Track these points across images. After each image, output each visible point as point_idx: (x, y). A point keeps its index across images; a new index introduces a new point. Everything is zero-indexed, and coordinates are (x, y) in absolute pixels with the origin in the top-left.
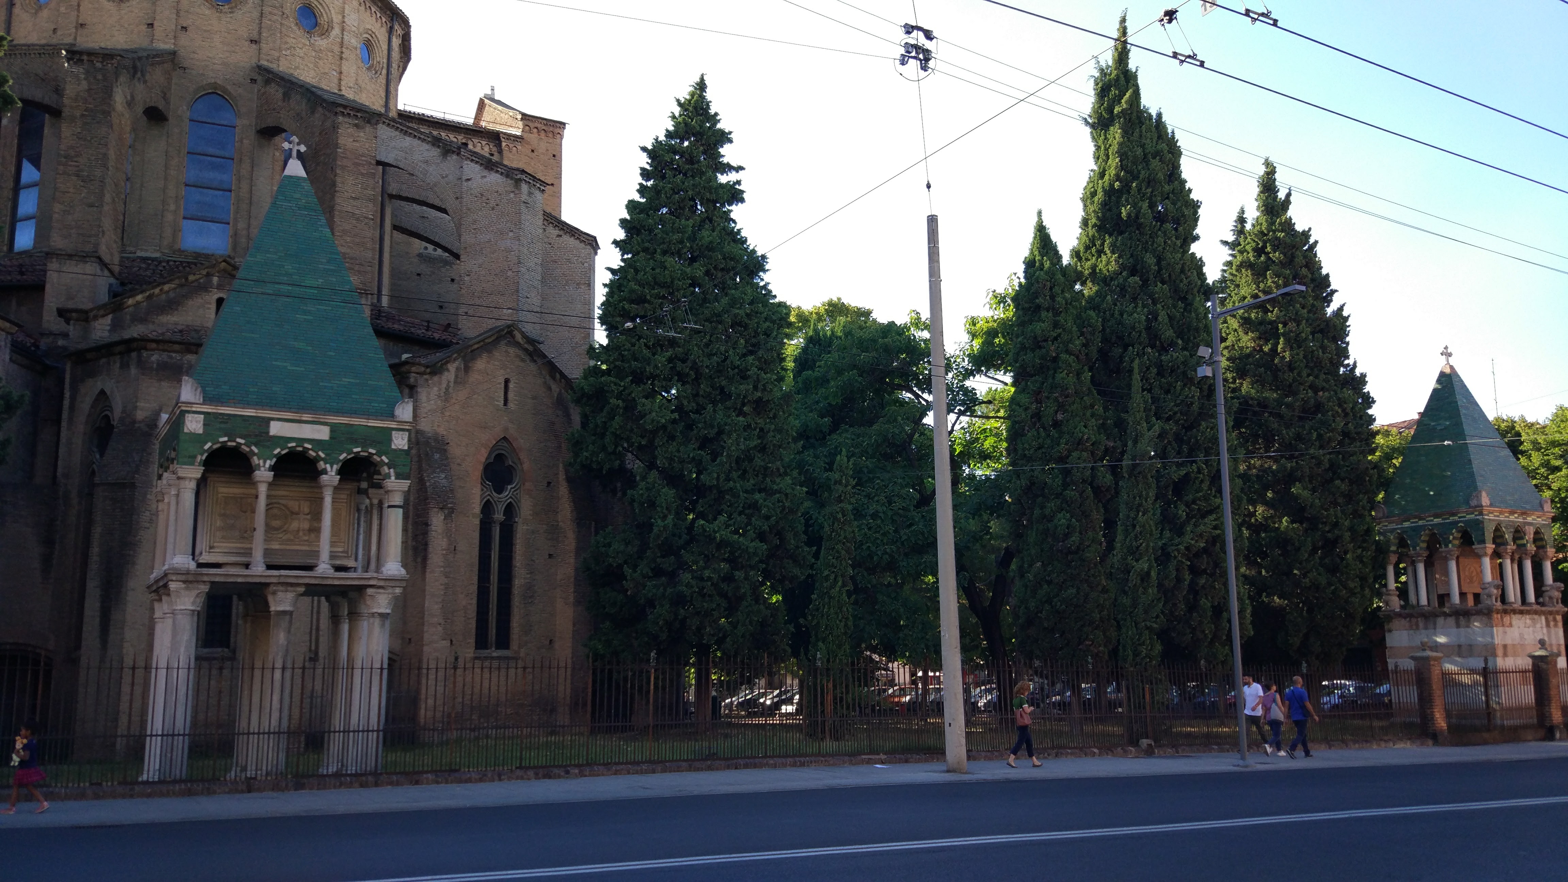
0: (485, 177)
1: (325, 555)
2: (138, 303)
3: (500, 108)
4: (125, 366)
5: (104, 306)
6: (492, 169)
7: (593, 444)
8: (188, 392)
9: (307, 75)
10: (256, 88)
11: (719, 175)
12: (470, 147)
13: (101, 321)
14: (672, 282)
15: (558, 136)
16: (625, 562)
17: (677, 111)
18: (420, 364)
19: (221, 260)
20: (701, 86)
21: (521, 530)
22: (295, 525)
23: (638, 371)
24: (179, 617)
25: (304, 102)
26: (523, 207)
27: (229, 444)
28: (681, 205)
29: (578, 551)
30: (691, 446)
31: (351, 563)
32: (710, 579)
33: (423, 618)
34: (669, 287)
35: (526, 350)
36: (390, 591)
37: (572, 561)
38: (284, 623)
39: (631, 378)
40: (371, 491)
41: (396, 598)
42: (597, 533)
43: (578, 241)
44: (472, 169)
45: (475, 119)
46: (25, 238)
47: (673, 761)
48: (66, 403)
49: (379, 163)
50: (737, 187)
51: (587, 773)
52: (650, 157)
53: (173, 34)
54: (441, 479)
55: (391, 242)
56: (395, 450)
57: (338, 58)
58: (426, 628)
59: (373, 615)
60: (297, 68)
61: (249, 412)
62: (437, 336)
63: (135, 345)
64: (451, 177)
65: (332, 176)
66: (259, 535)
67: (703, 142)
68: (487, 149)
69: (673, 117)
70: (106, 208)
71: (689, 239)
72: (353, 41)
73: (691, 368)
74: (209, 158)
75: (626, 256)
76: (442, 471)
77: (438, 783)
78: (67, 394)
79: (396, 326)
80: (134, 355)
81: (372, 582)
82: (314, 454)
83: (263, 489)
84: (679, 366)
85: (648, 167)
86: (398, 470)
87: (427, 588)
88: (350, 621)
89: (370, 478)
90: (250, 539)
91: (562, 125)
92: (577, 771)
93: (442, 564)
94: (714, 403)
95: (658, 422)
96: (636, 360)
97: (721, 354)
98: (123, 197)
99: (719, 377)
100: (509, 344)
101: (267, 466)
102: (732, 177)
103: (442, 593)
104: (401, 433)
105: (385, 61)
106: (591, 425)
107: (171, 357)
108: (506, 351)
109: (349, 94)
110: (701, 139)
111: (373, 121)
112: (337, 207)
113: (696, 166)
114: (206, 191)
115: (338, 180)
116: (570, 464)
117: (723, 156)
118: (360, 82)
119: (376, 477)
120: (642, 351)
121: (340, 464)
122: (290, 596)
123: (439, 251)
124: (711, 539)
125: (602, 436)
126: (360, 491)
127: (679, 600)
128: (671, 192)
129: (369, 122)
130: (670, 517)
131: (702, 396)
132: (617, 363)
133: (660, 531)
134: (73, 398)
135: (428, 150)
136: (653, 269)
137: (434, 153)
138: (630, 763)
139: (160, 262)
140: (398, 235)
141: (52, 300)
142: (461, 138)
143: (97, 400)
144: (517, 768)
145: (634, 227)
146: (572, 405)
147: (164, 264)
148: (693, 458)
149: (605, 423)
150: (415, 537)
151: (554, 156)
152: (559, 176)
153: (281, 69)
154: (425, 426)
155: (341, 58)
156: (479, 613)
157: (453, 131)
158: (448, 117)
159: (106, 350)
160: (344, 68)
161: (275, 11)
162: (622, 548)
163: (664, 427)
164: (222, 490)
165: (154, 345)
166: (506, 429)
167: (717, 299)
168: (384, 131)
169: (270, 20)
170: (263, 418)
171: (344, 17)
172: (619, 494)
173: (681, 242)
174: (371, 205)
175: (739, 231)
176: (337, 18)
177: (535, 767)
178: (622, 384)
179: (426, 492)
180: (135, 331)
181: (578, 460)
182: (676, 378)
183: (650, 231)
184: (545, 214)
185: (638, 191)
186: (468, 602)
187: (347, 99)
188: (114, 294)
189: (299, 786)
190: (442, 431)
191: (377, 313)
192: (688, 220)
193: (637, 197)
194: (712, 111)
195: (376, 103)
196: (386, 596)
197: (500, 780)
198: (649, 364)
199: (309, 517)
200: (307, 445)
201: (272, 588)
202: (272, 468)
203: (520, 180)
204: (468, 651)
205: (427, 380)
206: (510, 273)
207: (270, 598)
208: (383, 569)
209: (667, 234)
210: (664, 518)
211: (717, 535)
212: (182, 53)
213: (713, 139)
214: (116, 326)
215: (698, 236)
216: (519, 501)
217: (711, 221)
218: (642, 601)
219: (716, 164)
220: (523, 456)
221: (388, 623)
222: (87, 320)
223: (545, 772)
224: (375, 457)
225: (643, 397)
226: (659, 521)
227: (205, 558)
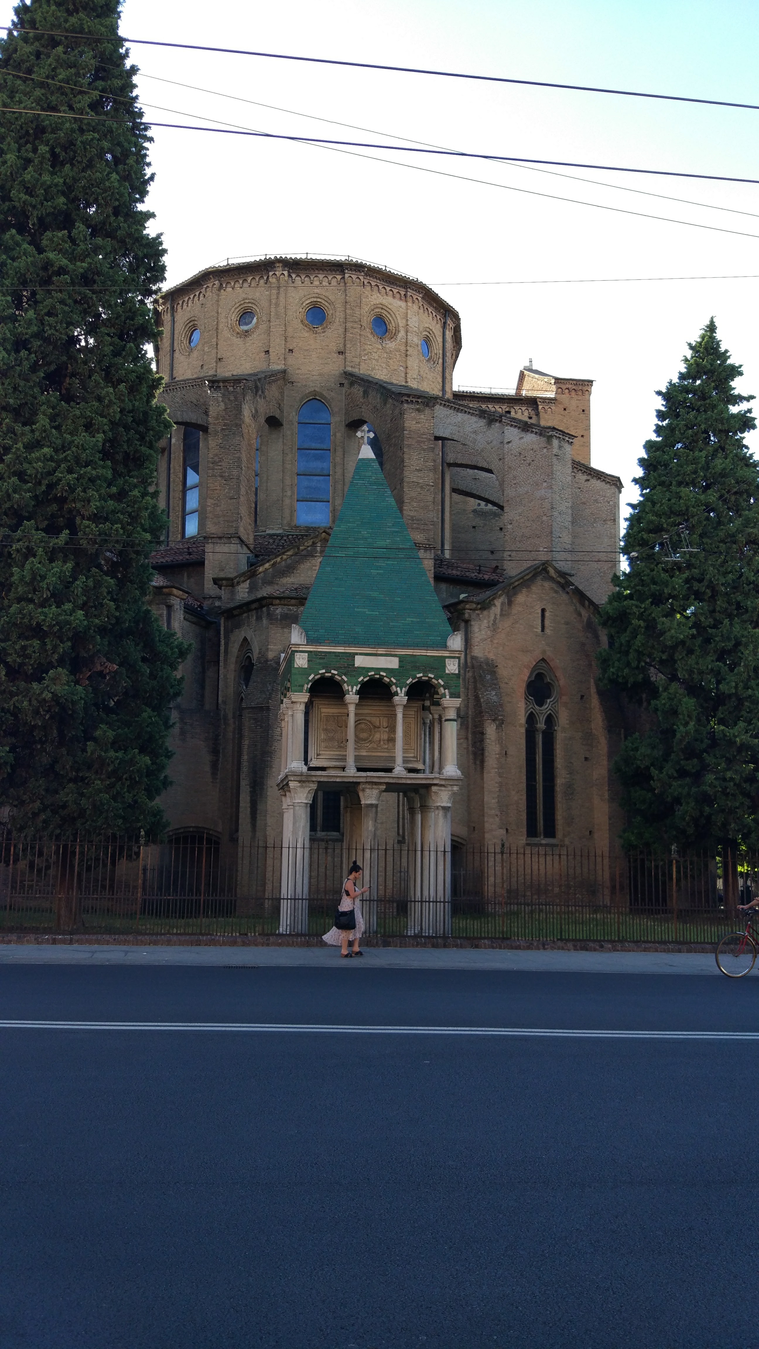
0: (522, 438)
1: (399, 760)
2: (266, 570)
3: (537, 376)
4: (259, 618)
5: (244, 573)
6: (528, 431)
7: (618, 661)
8: (296, 636)
9: (381, 374)
10: (344, 390)
11: (731, 407)
12: (513, 414)
13: (242, 585)
14: (687, 510)
15: (587, 393)
16: (652, 764)
17: (689, 354)
18: (472, 602)
19: (321, 531)
20: (712, 328)
21: (560, 737)
22: (377, 736)
23: (657, 593)
24: (297, 808)
25: (379, 396)
26: (554, 459)
27: (327, 675)
28: (695, 438)
29: (610, 755)
30: (709, 659)
31: (420, 766)
32: (732, 779)
33: (483, 810)
34: (684, 514)
35: (559, 583)
36: (450, 788)
37: (605, 762)
38: (372, 815)
39: (650, 600)
40: (432, 708)
41: (454, 794)
42: (626, 738)
43: (604, 483)
44: (512, 433)
45: (517, 389)
46: (192, 528)
47: (697, 943)
48: (222, 648)
49: (437, 438)
50: (748, 415)
51: (619, 948)
52: (665, 399)
53: (283, 356)
54: (492, 696)
55: (451, 503)
56: (449, 674)
57: (404, 355)
58: (486, 819)
59: (437, 808)
60: (373, 369)
61: (340, 650)
62: (486, 577)
63: (264, 602)
64: (495, 442)
65: (401, 454)
66: (351, 745)
67: (714, 378)
68: (526, 414)
69: (686, 360)
70: (242, 499)
71: (702, 468)
72: (415, 340)
73: (708, 587)
74: (313, 451)
75: (644, 491)
76: (493, 689)
77: (493, 948)
78: (223, 642)
79: (454, 572)
80: (265, 609)
81: (435, 782)
82: (388, 680)
83: (352, 709)
84: (696, 586)
85: (663, 409)
86: (452, 691)
87: (485, 785)
88: (422, 813)
89: (431, 697)
90: (344, 748)
91: (590, 382)
92: (610, 946)
93: (495, 766)
94: (730, 616)
95: (677, 638)
96: (655, 583)
97: (736, 571)
98: (254, 489)
99: (734, 593)
100: (544, 579)
101: (354, 691)
102: (743, 407)
103: (497, 789)
104: (452, 660)
105: (441, 352)
106: (616, 645)
107: (290, 610)
108: (542, 586)
109: (413, 384)
110: (712, 376)
111: (431, 404)
112: (406, 479)
113: (708, 401)
114: (312, 477)
115: (406, 456)
116: (600, 679)
117: (734, 388)
118: (422, 373)
119: (435, 696)
120: (660, 575)
121: (408, 687)
122: (375, 792)
123: (490, 506)
124: (731, 743)
125: (627, 653)
126: (424, 708)
127: (706, 799)
128: (685, 428)
129: (427, 405)
130: (692, 723)
131: (719, 612)
132: (638, 588)
133: (682, 736)
134: (226, 645)
135: (476, 422)
136: (669, 500)
137: (481, 423)
138: (659, 942)
139: (283, 537)
140: (456, 497)
141: (210, 572)
142: (505, 408)
143: (242, 645)
144: (558, 940)
145: (651, 464)
146: (600, 628)
147: (285, 538)
148: (712, 670)
149: (629, 641)
150: (474, 744)
151: (583, 411)
152: (588, 428)
153: (361, 372)
154: (478, 651)
155: (406, 356)
156: (528, 807)
157: (498, 402)
158: (494, 391)
159: (246, 607)
160: (409, 364)
161: (356, 326)
162: (649, 751)
163: (683, 642)
164: (323, 710)
165: (278, 601)
166: (544, 652)
167: (731, 520)
168: (440, 410)
169: (352, 333)
170: (350, 653)
171: (407, 320)
172: (645, 704)
173: (695, 472)
174: (431, 474)
175: (751, 455)
176: (402, 323)
177: (573, 940)
178: (643, 606)
179: (481, 707)
180: (265, 591)
181: (606, 676)
182: (693, 597)
183: (666, 466)
184: (574, 462)
185: (655, 431)
186: (519, 798)
187: (411, 389)
188: (251, 564)
189: (386, 944)
190: (491, 656)
191: (439, 562)
192: (701, 451)
193: (654, 437)
194: (722, 349)
195: (435, 389)
196: (446, 793)
197: (544, 949)
198: (667, 586)
199: (387, 729)
200: (382, 673)
201: (361, 786)
202: (358, 692)
203: (551, 436)
204: (522, 839)
205: (478, 614)
206: (545, 518)
207: (361, 794)
208: (444, 771)
209: (682, 467)
210: (686, 724)
211: (738, 739)
212: (290, 370)
213: (724, 373)
214: (252, 588)
215: (711, 465)
216: (557, 712)
217: (723, 449)
218: (669, 799)
219: (727, 397)
220: (559, 674)
221: (449, 815)
222: (233, 586)
223: (582, 945)
224: (433, 680)
225: (663, 616)
226: (682, 728)
227: (313, 764)
